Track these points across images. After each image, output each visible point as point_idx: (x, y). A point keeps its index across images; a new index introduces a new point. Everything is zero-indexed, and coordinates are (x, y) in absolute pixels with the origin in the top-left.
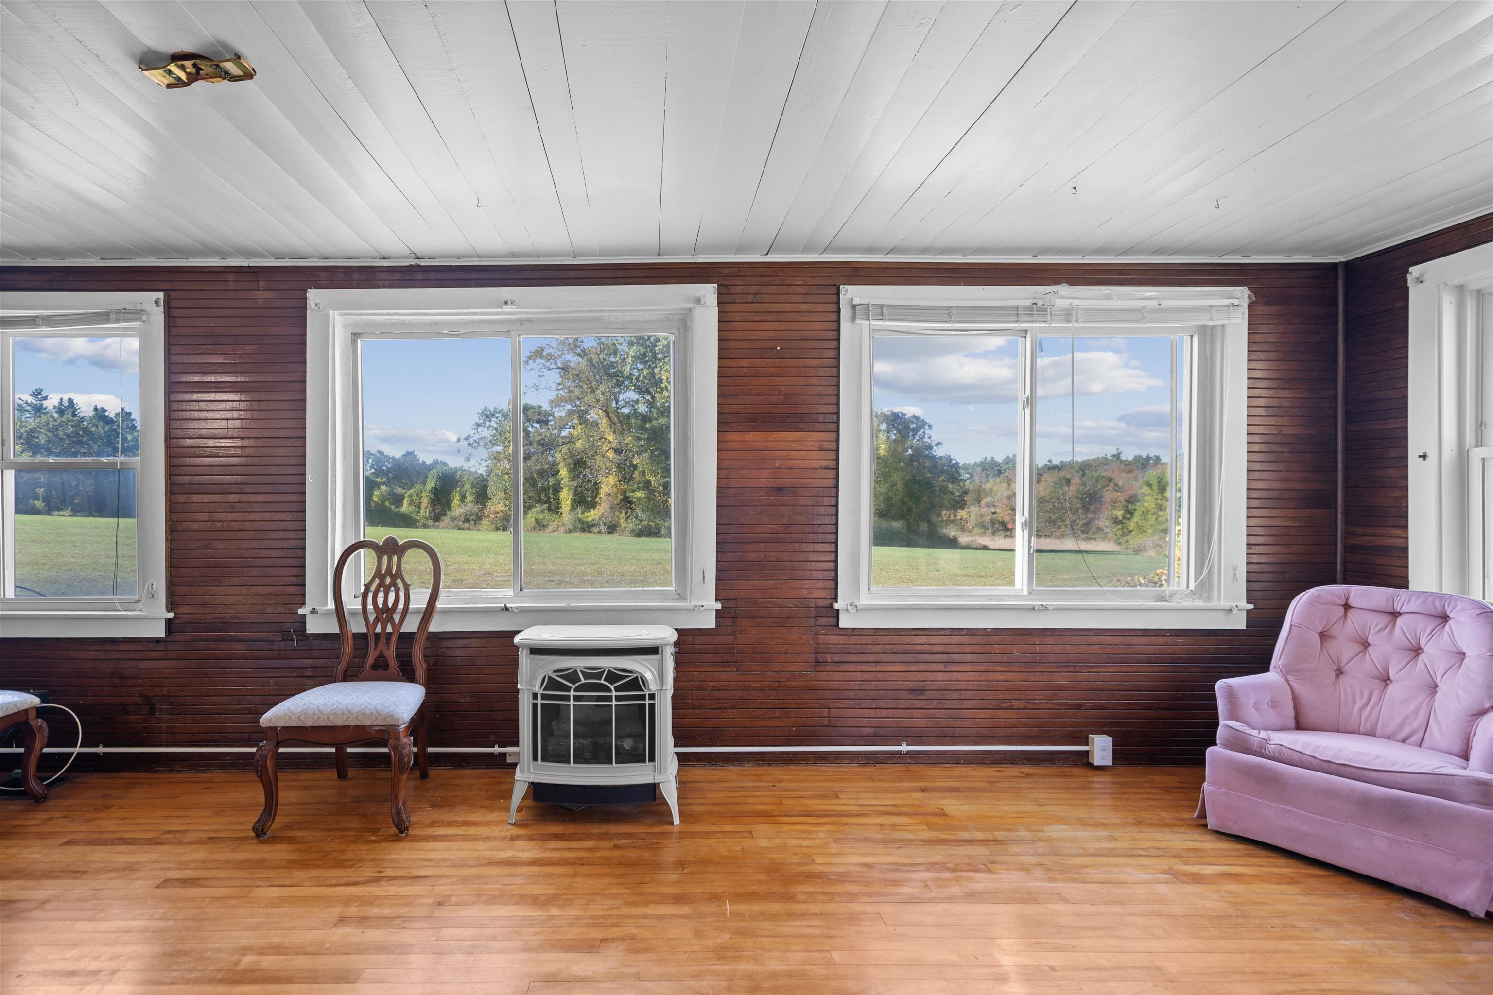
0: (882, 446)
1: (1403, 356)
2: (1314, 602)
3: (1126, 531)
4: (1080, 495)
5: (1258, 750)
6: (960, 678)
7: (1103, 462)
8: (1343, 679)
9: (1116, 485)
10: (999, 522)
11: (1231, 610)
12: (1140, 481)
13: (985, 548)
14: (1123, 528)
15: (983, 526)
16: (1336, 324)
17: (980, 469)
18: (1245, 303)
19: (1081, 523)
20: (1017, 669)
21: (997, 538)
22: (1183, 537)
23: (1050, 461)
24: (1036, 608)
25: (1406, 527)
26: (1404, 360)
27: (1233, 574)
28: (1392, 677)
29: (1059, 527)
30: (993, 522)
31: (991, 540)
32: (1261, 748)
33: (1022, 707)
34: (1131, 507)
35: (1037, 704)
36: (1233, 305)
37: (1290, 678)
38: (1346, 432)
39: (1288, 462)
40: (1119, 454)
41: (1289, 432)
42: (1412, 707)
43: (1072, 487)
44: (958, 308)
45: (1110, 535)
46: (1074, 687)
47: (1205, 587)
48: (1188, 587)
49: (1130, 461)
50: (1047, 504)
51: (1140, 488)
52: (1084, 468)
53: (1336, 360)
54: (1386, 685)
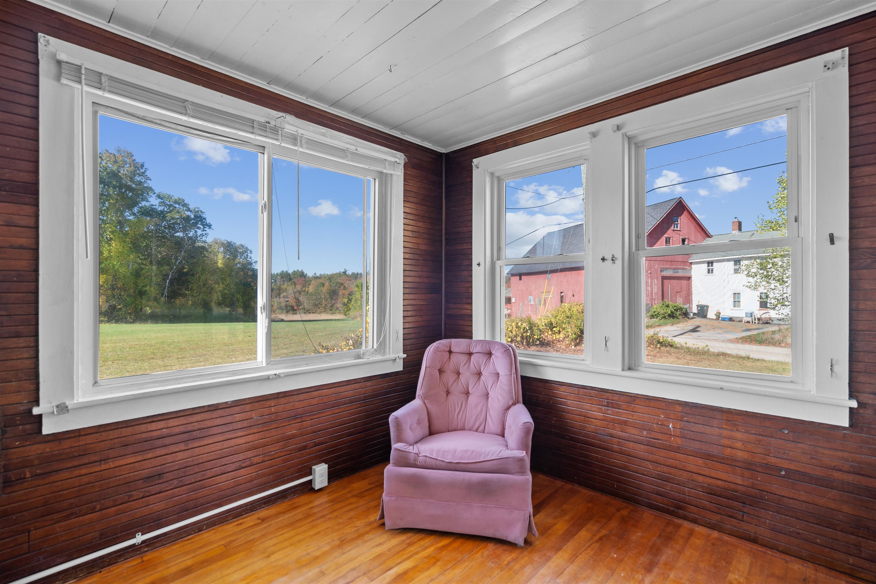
0: (220, 261)
1: (470, 208)
2: (437, 350)
3: (348, 309)
4: (329, 292)
5: (414, 462)
6: (201, 452)
7: (339, 275)
8: (451, 397)
9: (345, 287)
10: (290, 306)
11: (395, 360)
12: (354, 285)
13: (282, 321)
14: (347, 307)
15: (280, 308)
16: (442, 188)
17: (279, 277)
18: (402, 163)
19: (329, 305)
20: (255, 431)
21: (289, 315)
22: (370, 313)
23: (315, 274)
24: (271, 377)
25: (471, 304)
26: (470, 211)
27: (396, 336)
28: (470, 392)
29: (319, 308)
30: (286, 306)
31: (286, 316)
32: (415, 461)
33: (260, 461)
34: (350, 297)
35: (273, 455)
36: (396, 162)
37: (426, 401)
38: (446, 250)
39: (422, 266)
40: (346, 271)
41: (422, 248)
42: (479, 408)
43: (326, 288)
44: (193, 104)
45: (342, 311)
46: (301, 434)
47: (382, 346)
48: (373, 347)
49: (350, 275)
50: (313, 296)
51: (354, 288)
52: (330, 278)
53: (442, 209)
54: (468, 396)
